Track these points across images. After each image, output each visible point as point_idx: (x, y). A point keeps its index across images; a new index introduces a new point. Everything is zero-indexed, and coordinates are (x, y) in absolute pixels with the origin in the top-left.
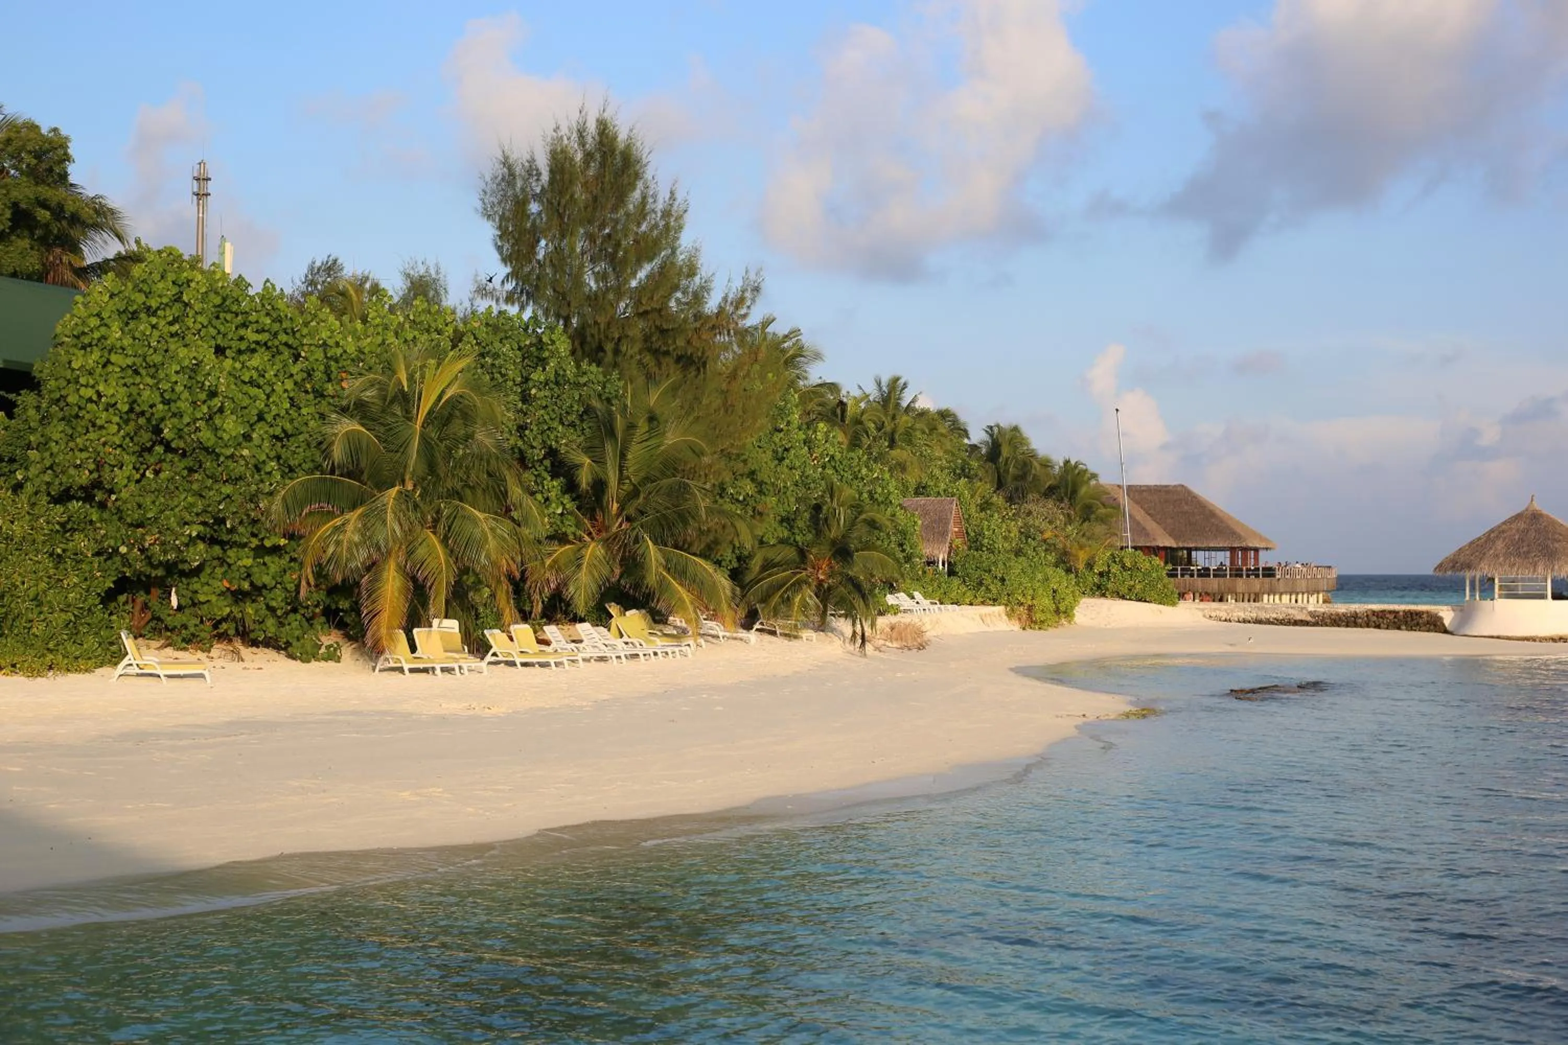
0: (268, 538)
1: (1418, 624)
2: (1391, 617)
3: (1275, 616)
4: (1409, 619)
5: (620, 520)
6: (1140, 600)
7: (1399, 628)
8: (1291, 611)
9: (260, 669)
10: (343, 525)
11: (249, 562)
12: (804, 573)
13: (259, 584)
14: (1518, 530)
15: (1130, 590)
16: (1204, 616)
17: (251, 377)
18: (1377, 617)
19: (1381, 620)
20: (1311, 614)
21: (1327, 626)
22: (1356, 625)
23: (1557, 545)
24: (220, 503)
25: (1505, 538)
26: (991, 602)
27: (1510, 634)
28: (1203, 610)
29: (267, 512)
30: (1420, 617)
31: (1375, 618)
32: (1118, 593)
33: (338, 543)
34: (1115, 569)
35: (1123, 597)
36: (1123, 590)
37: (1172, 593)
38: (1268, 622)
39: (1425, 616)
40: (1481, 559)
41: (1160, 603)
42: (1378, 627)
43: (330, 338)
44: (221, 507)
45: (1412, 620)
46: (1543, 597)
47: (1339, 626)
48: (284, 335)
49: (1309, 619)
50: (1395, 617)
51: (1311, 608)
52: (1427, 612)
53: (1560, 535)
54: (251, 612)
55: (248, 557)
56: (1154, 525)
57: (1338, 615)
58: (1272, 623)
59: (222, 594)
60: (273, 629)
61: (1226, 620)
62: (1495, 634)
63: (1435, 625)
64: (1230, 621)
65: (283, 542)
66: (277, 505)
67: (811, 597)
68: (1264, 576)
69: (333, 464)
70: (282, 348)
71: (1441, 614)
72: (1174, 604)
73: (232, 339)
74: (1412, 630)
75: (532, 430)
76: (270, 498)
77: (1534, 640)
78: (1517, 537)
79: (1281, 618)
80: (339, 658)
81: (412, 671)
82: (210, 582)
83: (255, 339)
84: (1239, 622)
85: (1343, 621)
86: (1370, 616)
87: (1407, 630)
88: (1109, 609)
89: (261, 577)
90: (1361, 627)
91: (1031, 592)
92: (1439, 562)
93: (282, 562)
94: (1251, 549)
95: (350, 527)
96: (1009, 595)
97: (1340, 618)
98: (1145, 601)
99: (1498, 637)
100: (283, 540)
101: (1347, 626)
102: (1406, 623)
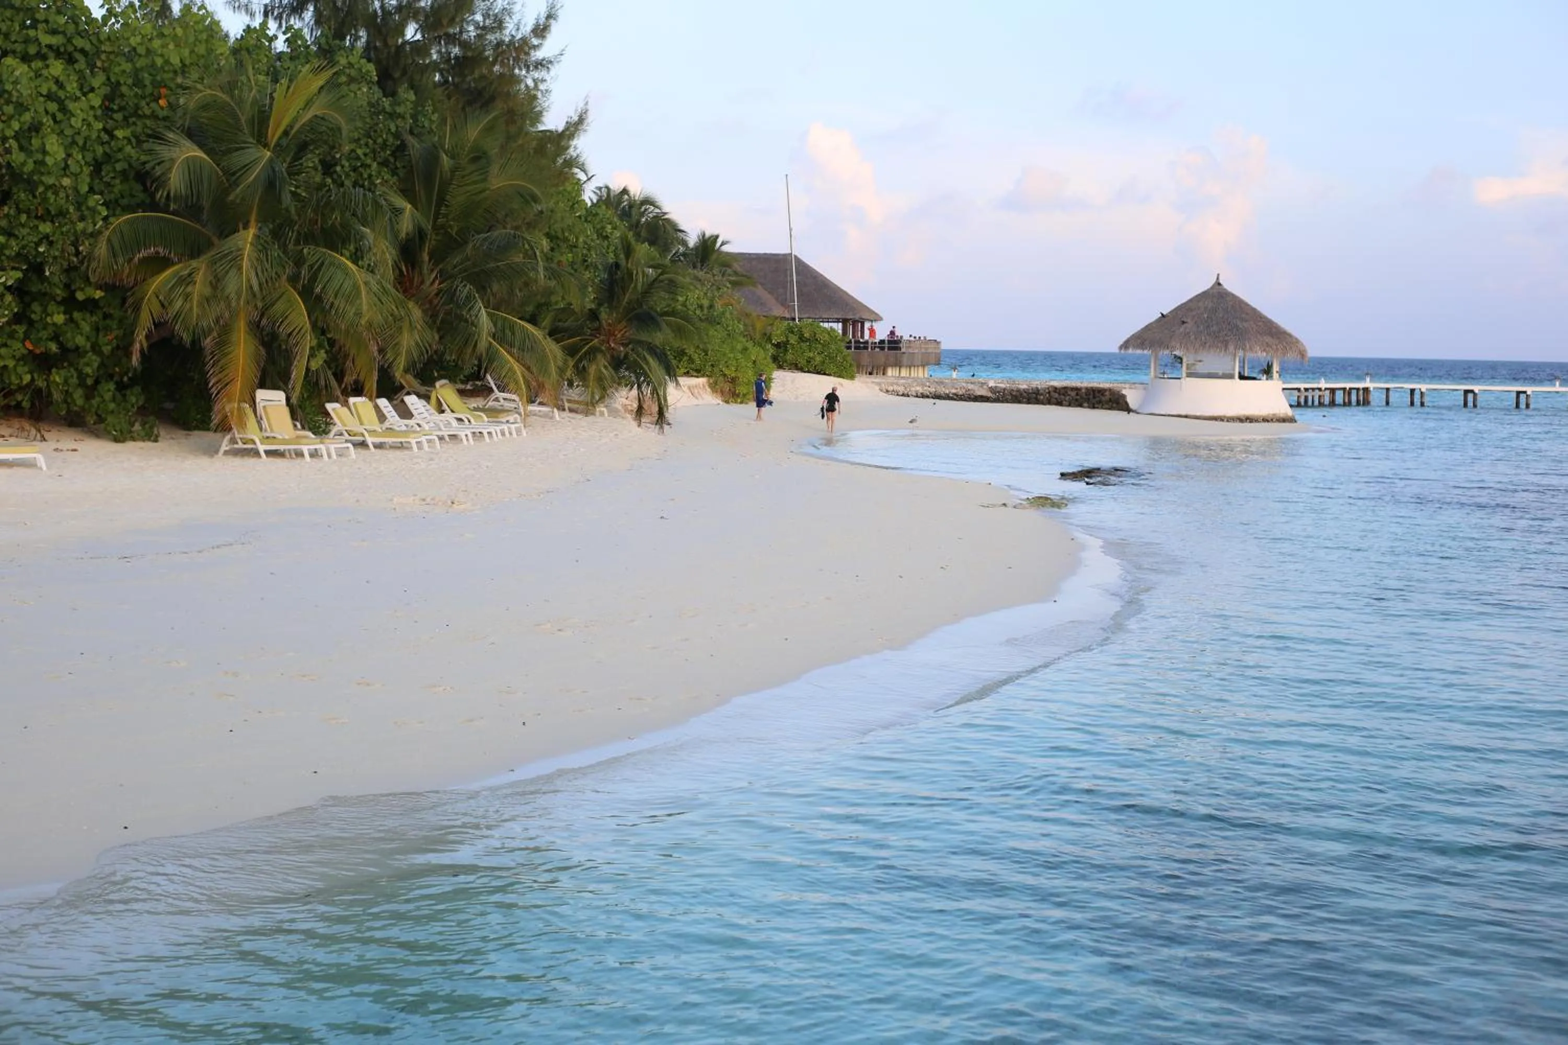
0: (82, 290)
1: (1100, 402)
2: (1073, 394)
3: (954, 391)
4: (1091, 397)
5: (433, 275)
6: (818, 373)
7: (1081, 406)
8: (970, 387)
9: (75, 450)
10: (190, 275)
11: (59, 319)
12: (596, 340)
13: (70, 345)
14: (1206, 308)
15: (809, 362)
16: (881, 390)
17: (49, 90)
18: (1059, 394)
19: (1062, 397)
20: (992, 389)
21: (1008, 402)
22: (1038, 402)
23: (1246, 325)
24: (38, 244)
25: (1194, 316)
26: (695, 374)
27: (1198, 414)
28: (879, 384)
29: (90, 257)
30: (1102, 395)
31: (1056, 395)
32: (796, 365)
33: (187, 297)
34: (793, 340)
35: (802, 370)
36: (802, 362)
37: (851, 365)
38: (947, 397)
39: (1107, 393)
40: (1171, 337)
41: (840, 376)
42: (1059, 403)
43: (141, 44)
44: (41, 250)
45: (1094, 397)
46: (1231, 377)
47: (1020, 402)
48: (80, 39)
49: (990, 394)
50: (1077, 394)
51: (992, 384)
52: (1110, 390)
53: (1247, 314)
54: (58, 379)
55: (58, 313)
56: (769, 296)
57: (1018, 390)
58: (952, 399)
59: (23, 358)
60: (80, 402)
61: (903, 395)
62: (1183, 413)
63: (1118, 403)
64: (908, 396)
65: (98, 294)
66: (102, 249)
67: (605, 367)
68: (889, 349)
69: (168, 194)
70: (78, 56)
71: (1124, 392)
72: (852, 377)
73: (16, 42)
74: (1094, 408)
75: (343, 167)
76: (92, 240)
77: (1222, 420)
78: (1206, 316)
79: (961, 393)
80: (157, 436)
81: (269, 453)
82: (9, 342)
83: (48, 42)
84: (917, 396)
85: (1024, 398)
86: (1053, 394)
87: (1089, 407)
88: (793, 382)
89: (74, 338)
90: (1043, 403)
91: (734, 363)
92: (1124, 339)
93: (94, 318)
94: (858, 321)
95: (199, 277)
96: (712, 366)
97: (1021, 394)
98: (825, 374)
99: (1186, 417)
100: (98, 292)
101: (1029, 403)
102: (1088, 400)
